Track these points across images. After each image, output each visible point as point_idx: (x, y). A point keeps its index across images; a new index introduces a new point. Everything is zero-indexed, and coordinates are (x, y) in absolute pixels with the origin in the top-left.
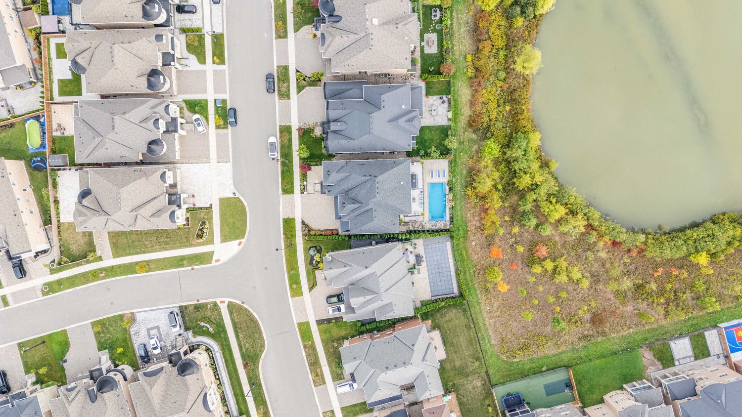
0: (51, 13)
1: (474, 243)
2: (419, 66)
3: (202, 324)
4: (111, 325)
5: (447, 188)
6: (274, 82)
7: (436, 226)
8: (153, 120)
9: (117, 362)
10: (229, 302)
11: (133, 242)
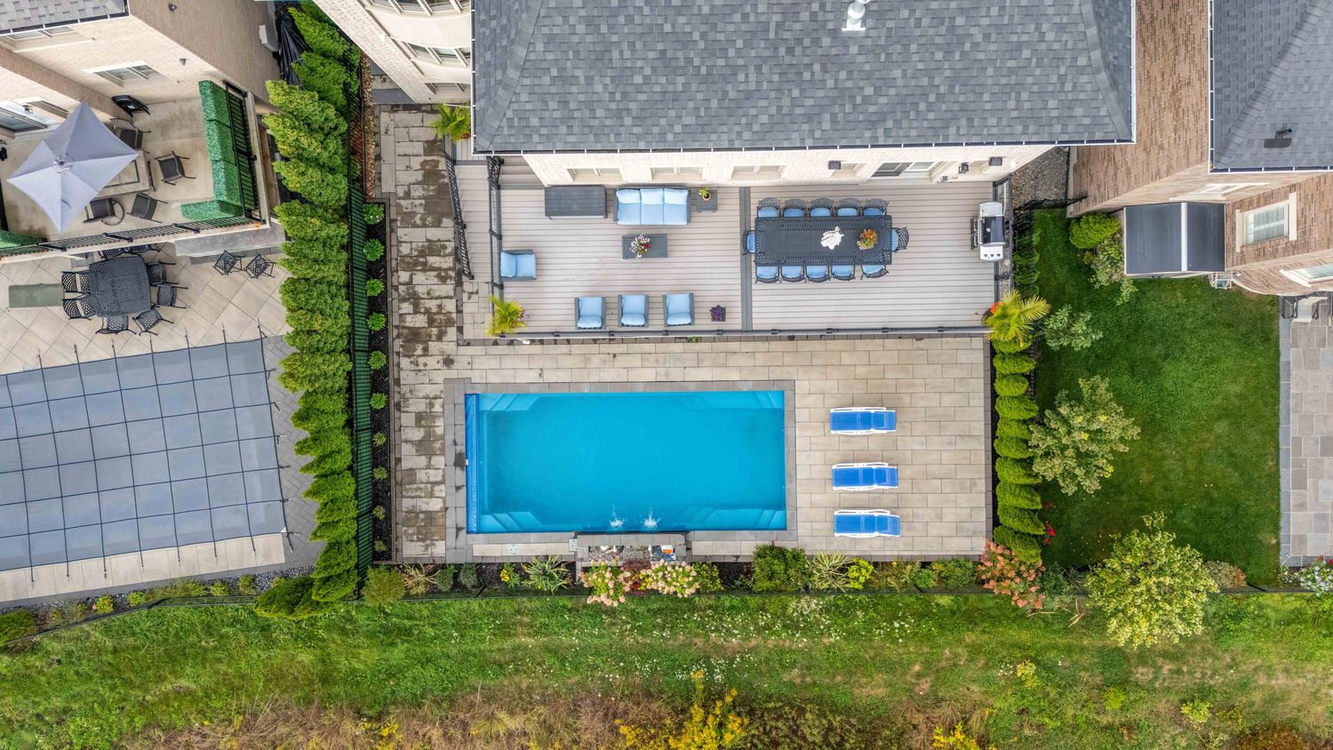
5: (742, 546)
7: (424, 447)
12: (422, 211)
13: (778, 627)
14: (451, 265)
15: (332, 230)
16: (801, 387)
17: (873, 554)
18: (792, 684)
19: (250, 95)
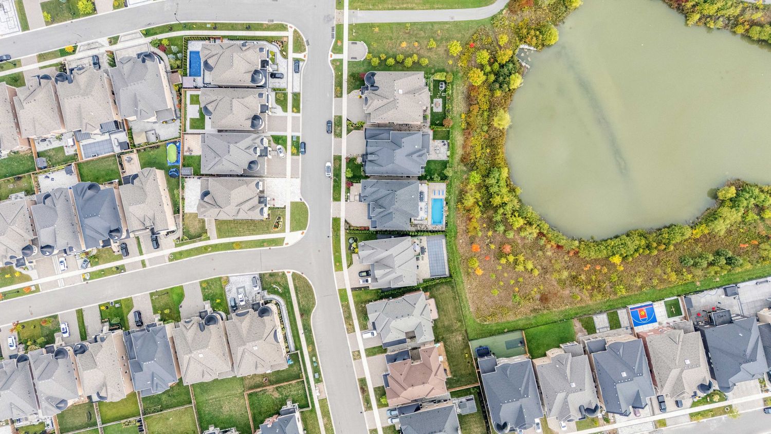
0: (188, 75)
1: (461, 241)
2: (429, 120)
3: (274, 286)
4: (213, 284)
5: (445, 202)
6: (332, 126)
7: (436, 228)
8: (253, 148)
9: (215, 309)
10: (293, 272)
11: (231, 228)
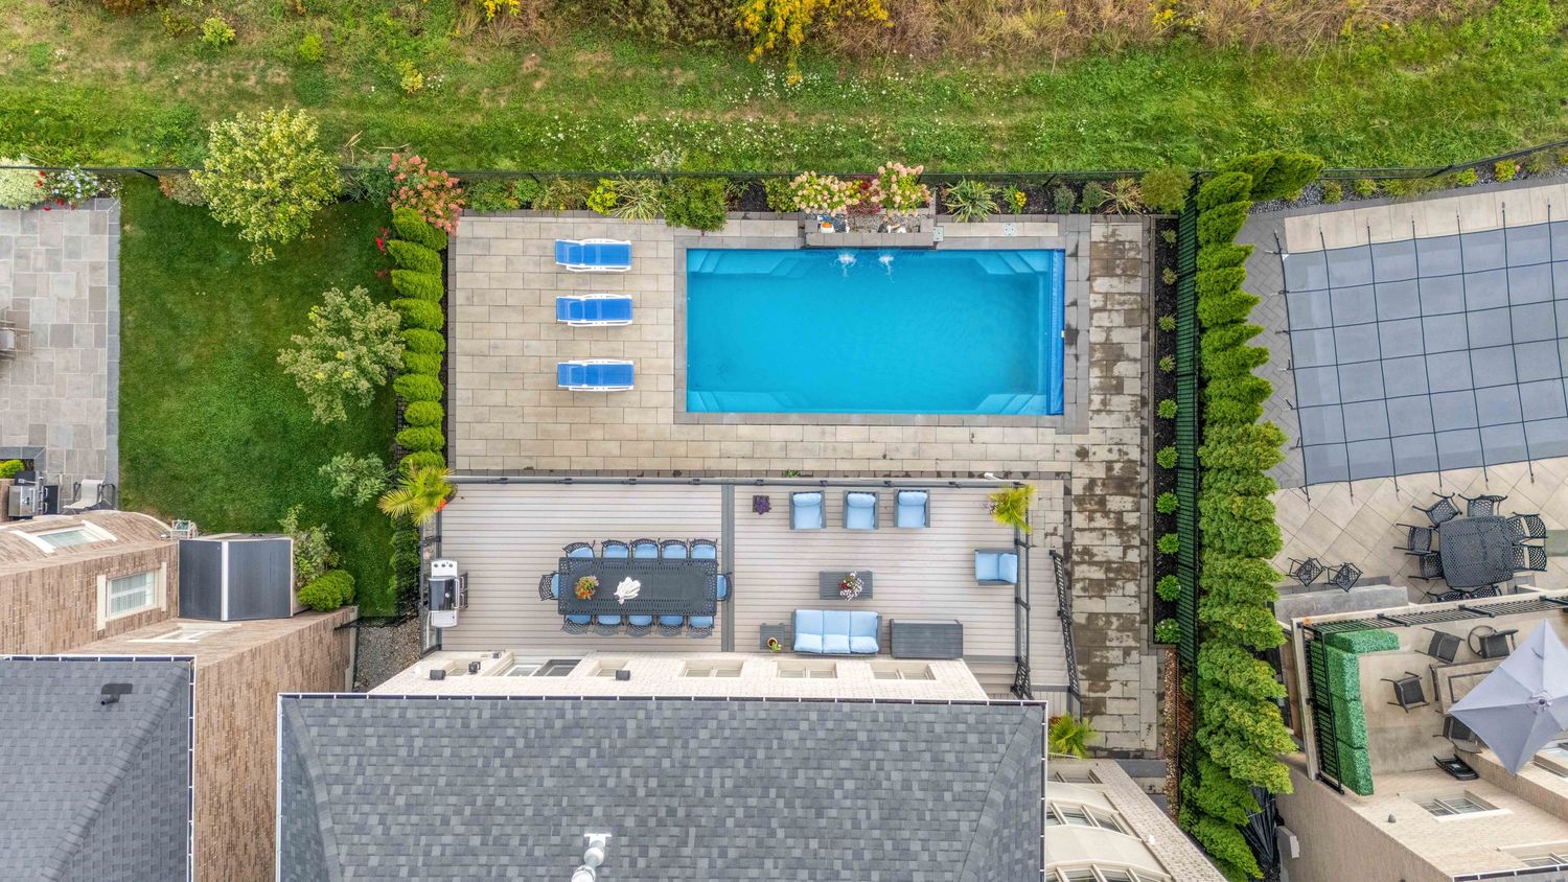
5: (738, 230)
7: (1113, 353)
12: (1110, 632)
13: (700, 134)
14: (1076, 568)
15: (1218, 614)
16: (666, 416)
17: (587, 220)
18: (684, 66)
19: (1313, 776)
